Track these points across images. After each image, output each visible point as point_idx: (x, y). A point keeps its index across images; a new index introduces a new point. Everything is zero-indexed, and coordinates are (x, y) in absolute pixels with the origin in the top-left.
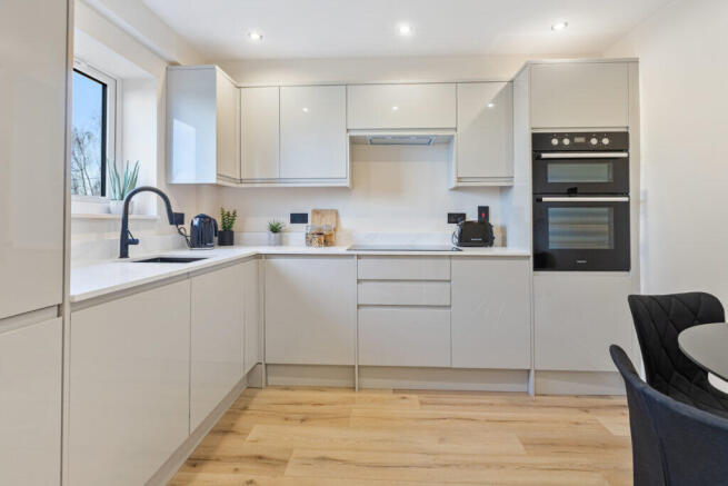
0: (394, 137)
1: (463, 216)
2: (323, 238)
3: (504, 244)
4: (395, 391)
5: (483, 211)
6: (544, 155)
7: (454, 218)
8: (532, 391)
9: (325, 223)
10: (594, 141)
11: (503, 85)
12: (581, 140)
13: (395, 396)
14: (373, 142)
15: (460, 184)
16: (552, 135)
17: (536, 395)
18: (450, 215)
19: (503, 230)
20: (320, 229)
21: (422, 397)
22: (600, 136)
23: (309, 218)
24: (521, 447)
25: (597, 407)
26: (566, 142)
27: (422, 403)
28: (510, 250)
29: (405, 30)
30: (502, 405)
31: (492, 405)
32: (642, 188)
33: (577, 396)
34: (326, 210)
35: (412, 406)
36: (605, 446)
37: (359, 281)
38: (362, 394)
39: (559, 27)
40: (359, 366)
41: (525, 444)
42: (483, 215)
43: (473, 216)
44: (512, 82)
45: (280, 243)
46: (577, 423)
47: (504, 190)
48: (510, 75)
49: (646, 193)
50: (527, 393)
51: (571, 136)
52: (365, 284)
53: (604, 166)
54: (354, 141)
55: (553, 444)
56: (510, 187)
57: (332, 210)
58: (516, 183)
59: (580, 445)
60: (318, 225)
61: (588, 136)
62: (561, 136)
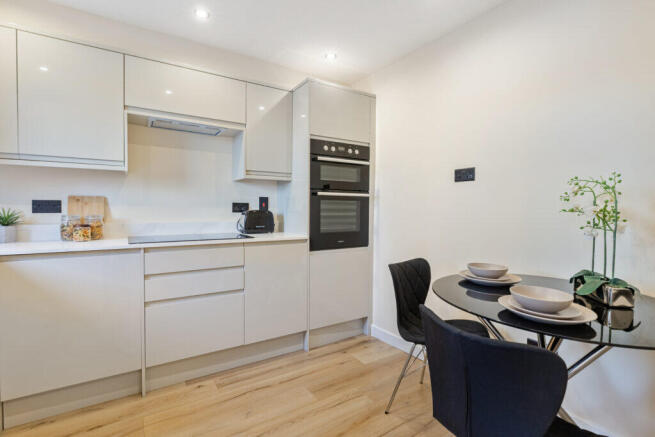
0: (181, 123)
1: (246, 206)
2: (89, 231)
3: (281, 230)
4: (188, 382)
5: (264, 201)
6: (320, 158)
7: (239, 207)
8: (307, 348)
9: (89, 213)
10: (350, 151)
11: (285, 93)
12: (343, 149)
13: (190, 387)
14: (155, 125)
15: (248, 177)
16: (324, 143)
17: (311, 349)
18: (235, 205)
19: (281, 218)
20: (82, 220)
21: (218, 380)
22: (354, 147)
23: (64, 207)
24: (311, 396)
25: (350, 347)
26: (333, 149)
27: (219, 386)
28: (287, 235)
29: (202, 14)
30: (288, 365)
31: (280, 368)
32: (376, 188)
33: (336, 343)
34: (90, 198)
35: (210, 392)
36: (362, 374)
37: (146, 277)
38: (151, 398)
39: (331, 56)
40: (147, 369)
41: (314, 392)
42: (264, 205)
43: (254, 206)
44: (292, 92)
45: (16, 239)
46: (342, 363)
47: (281, 184)
48: (291, 87)
49: (378, 191)
50: (303, 350)
51: (337, 145)
52: (152, 279)
53: (354, 170)
54: (133, 121)
55: (332, 385)
56: (289, 182)
57: (98, 198)
58: (294, 179)
59: (349, 379)
60: (79, 215)
61: (347, 146)
62: (330, 144)
